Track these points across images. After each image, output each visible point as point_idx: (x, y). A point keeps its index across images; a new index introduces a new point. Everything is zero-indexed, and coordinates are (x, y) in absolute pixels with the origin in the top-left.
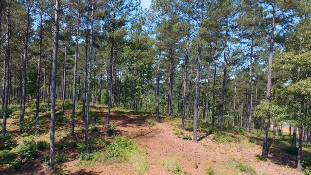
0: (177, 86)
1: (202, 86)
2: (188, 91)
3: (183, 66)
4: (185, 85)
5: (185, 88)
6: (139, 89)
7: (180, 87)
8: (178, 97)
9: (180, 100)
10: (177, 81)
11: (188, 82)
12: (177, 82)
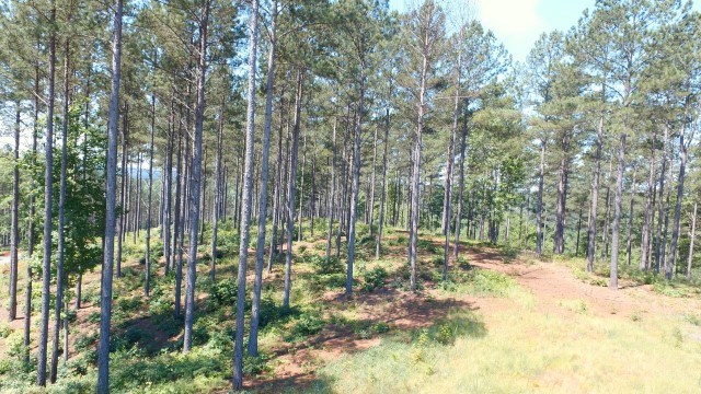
0: (574, 199)
1: (638, 199)
2: (603, 210)
3: (589, 156)
4: (594, 197)
5: (595, 201)
6: (499, 202)
7: (583, 200)
8: (575, 222)
9: (581, 231)
10: (575, 187)
11: (604, 190)
12: (574, 190)
